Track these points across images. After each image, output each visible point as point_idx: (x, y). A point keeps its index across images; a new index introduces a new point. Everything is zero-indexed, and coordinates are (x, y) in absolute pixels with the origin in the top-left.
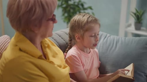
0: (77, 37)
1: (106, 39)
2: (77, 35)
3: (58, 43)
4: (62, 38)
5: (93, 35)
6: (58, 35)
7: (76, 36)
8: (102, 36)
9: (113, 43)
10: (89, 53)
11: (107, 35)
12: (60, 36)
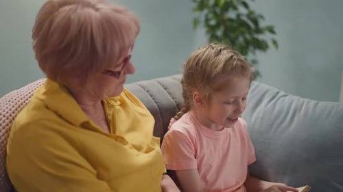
0: (197, 97)
1: (273, 102)
2: (197, 93)
3: (156, 103)
4: (170, 94)
5: (232, 100)
6: (163, 86)
7: (195, 96)
8: (267, 95)
9: (287, 113)
10: (221, 130)
11: (278, 93)
12: (165, 89)
